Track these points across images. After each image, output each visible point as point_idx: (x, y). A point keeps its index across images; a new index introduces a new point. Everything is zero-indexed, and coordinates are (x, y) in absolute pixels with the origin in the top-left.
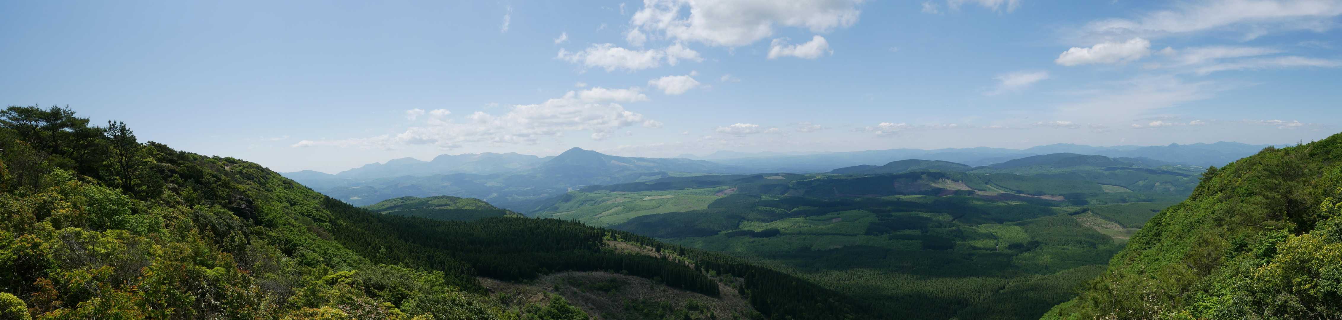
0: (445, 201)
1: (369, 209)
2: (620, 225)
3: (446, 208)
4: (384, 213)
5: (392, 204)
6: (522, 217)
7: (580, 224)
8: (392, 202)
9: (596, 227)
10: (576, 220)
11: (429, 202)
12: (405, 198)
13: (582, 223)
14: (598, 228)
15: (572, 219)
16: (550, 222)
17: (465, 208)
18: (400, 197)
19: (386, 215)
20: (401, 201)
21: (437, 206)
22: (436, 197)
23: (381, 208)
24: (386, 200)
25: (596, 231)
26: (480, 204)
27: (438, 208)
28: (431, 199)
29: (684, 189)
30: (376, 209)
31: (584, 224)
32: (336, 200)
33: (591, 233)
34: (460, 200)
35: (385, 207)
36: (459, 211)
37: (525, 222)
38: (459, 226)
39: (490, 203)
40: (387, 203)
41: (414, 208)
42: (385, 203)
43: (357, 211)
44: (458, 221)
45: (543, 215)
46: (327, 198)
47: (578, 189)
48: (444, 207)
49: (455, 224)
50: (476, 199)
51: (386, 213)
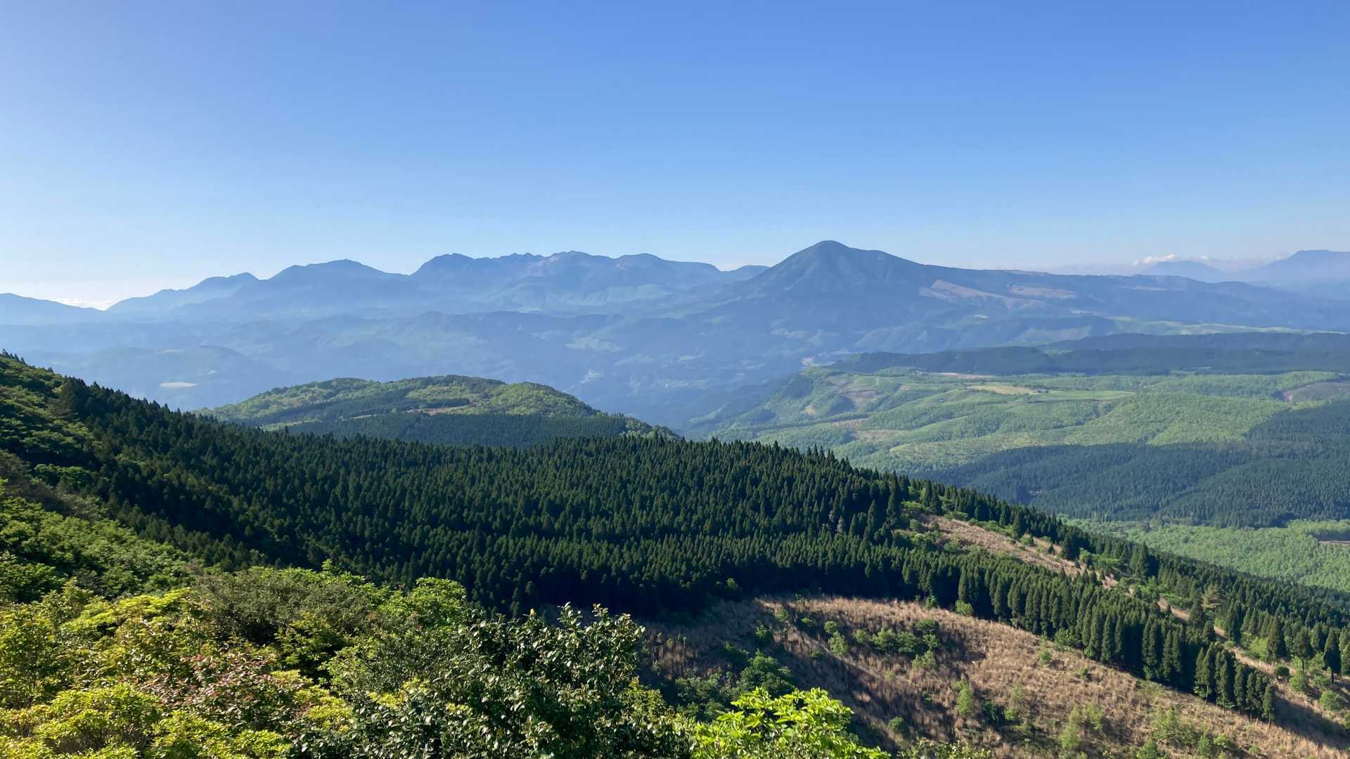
0: (456, 392)
1: (221, 419)
2: (955, 473)
3: (458, 410)
4: (271, 428)
5: (296, 402)
6: (670, 437)
7: (834, 461)
8: (296, 395)
9: (881, 472)
10: (822, 452)
11: (411, 395)
12: (334, 384)
13: (840, 460)
14: (887, 476)
15: (812, 448)
16: (747, 451)
17: (515, 411)
18: (320, 381)
19: (276, 433)
20: (325, 392)
21: (431, 406)
22: (428, 381)
23: (262, 413)
24: (277, 391)
25: (880, 483)
26: (550, 400)
27: (433, 412)
28: (412, 384)
29: (1167, 373)
30: (242, 416)
31: (845, 463)
32: (108, 392)
33: (867, 487)
34: (501, 388)
35: (273, 409)
36: (496, 422)
37: (678, 451)
38: (498, 462)
39: (580, 399)
40: (281, 398)
41: (364, 413)
42: (274, 397)
43: (184, 425)
44: (493, 449)
45: (729, 432)
46: (76, 386)
47: (831, 363)
48: (451, 409)
49: (485, 456)
50: (539, 387)
51: (277, 428)
